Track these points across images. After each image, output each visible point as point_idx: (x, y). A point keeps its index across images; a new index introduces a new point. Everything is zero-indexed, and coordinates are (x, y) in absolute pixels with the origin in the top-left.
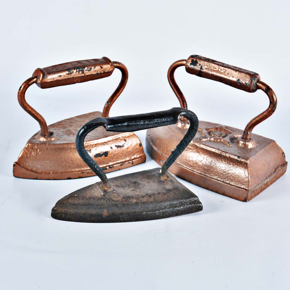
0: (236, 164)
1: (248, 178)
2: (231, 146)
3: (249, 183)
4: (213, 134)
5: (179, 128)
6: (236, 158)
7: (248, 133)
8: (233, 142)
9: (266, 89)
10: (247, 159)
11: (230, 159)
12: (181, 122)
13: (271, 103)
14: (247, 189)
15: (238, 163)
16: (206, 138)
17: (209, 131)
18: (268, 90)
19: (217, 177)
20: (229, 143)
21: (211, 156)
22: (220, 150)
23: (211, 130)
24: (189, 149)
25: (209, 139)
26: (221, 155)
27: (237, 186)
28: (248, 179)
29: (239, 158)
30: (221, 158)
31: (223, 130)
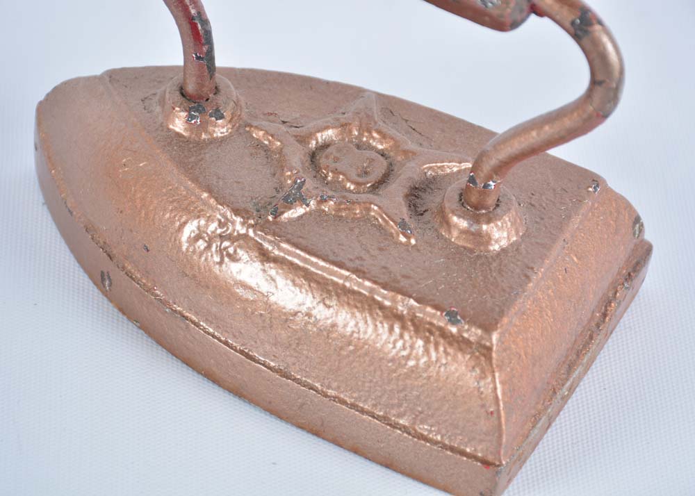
0: (441, 349)
1: (495, 415)
2: (413, 241)
3: (500, 436)
4: (333, 165)
5: (178, 135)
6: (440, 320)
7: (486, 186)
8: (422, 214)
9: (573, 23)
10: (488, 328)
11: (414, 324)
12: (189, 110)
13: (594, 82)
14: (490, 458)
15: (450, 344)
16: (303, 201)
17: (313, 144)
18: (581, 30)
19: (355, 395)
20: (403, 226)
21: (328, 302)
22: (365, 278)
23: (322, 137)
24: (226, 259)
25: (313, 203)
26: (374, 300)
27: (447, 442)
28: (496, 423)
29: (453, 321)
30: (374, 319)
31: (375, 135)
